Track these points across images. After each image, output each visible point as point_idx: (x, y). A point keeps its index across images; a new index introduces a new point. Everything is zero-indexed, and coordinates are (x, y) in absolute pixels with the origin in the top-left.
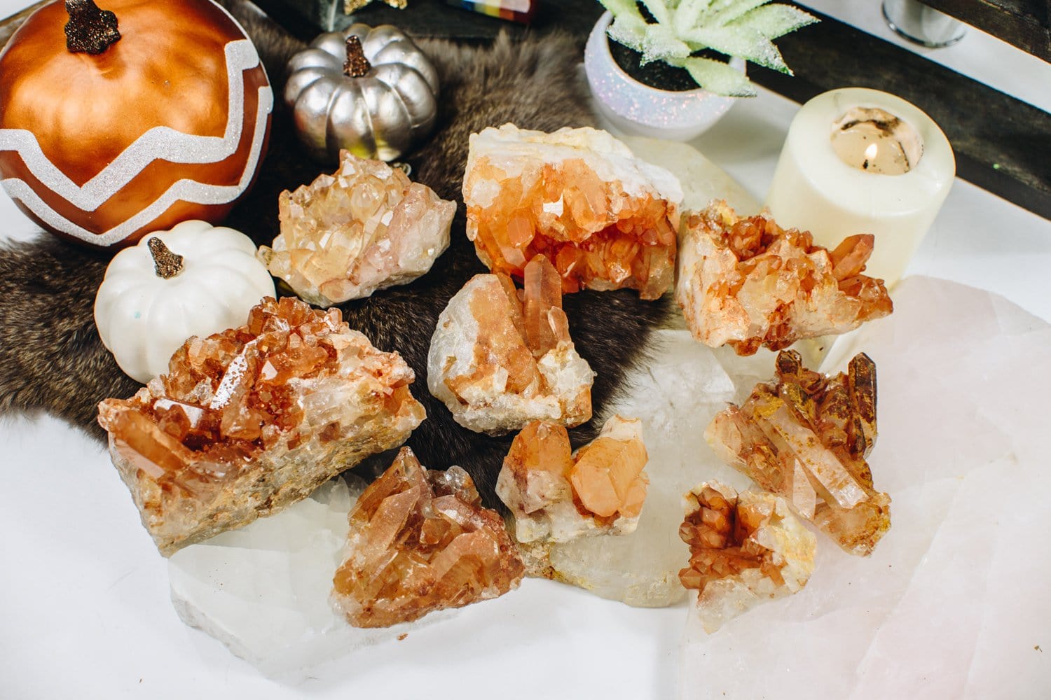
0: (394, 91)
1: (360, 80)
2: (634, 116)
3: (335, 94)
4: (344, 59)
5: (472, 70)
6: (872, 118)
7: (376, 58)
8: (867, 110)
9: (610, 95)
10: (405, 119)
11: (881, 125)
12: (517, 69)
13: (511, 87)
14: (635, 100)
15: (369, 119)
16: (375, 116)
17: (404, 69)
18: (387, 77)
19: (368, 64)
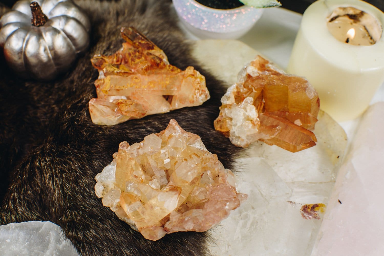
0: (62, 33)
1: (42, 28)
2: (205, 27)
3: (27, 38)
4: (31, 16)
5: (109, 13)
6: (347, 13)
7: (50, 14)
8: (344, 9)
9: (189, 16)
10: (71, 49)
11: (352, 17)
12: (135, 10)
13: (133, 20)
14: (204, 17)
15: (49, 51)
16: (52, 49)
17: (67, 18)
18: (57, 25)
19: (46, 17)
